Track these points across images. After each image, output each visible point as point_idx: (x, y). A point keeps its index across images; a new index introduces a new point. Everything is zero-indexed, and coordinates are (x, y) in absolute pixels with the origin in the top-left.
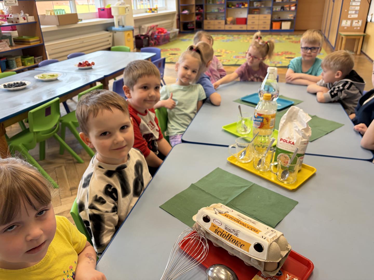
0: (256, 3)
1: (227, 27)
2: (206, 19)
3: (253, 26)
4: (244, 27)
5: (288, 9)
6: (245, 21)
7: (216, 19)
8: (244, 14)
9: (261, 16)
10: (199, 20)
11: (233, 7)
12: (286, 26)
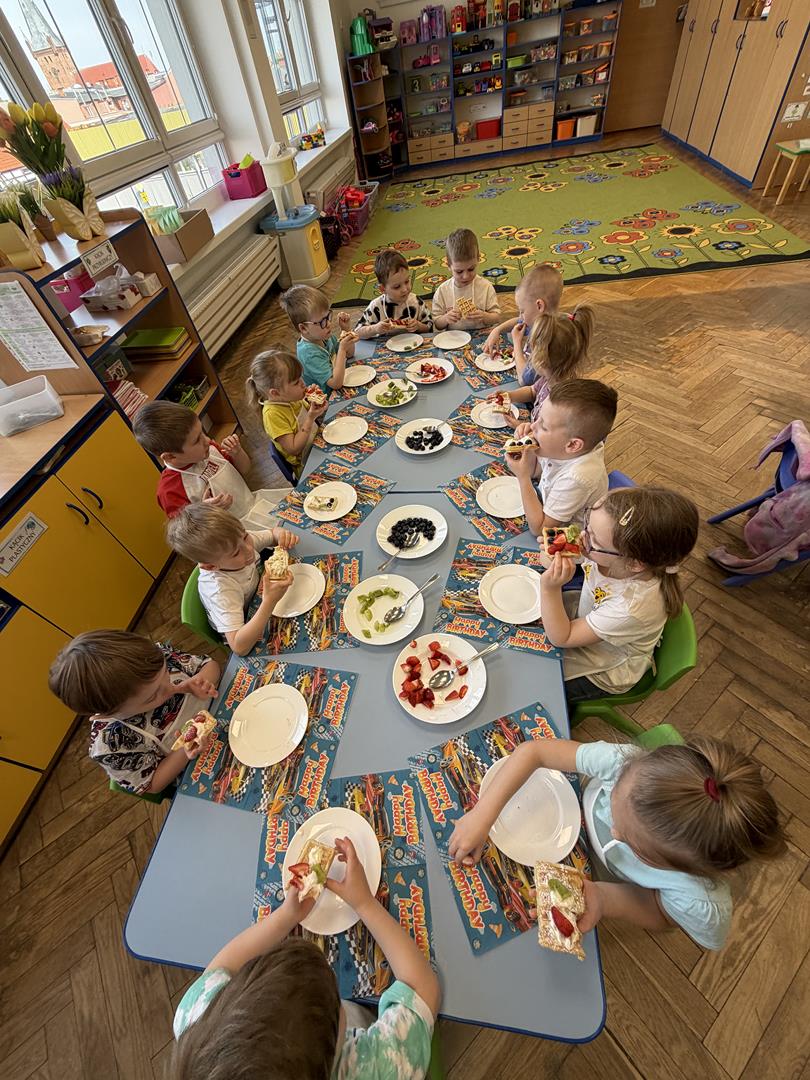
0: (520, 75)
1: (460, 151)
2: (412, 137)
3: (514, 140)
4: (497, 145)
5: (591, 80)
6: (496, 128)
7: (433, 133)
8: (492, 110)
9: (534, 109)
10: (396, 142)
11: (468, 94)
12: (586, 127)
